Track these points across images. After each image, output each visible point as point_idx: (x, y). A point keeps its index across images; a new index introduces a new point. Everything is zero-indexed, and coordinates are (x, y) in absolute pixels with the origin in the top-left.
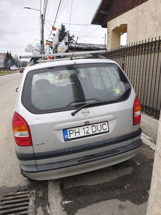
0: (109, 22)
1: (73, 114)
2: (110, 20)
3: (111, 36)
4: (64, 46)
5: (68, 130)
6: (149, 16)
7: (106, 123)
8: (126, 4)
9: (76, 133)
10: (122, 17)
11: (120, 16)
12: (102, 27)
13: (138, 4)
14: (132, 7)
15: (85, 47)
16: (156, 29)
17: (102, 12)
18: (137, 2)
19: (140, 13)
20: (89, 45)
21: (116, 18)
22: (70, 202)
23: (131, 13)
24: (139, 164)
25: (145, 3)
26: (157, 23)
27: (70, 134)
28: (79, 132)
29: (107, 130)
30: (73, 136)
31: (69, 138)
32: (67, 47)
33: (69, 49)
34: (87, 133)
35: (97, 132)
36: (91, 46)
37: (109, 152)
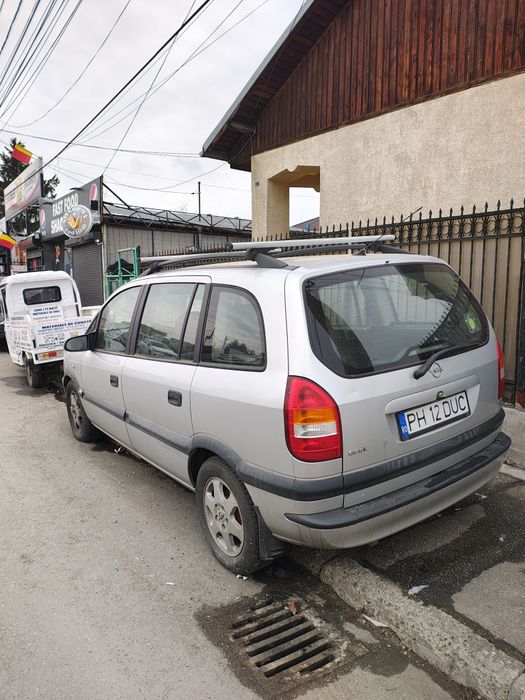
0: (257, 156)
1: (417, 376)
2: (262, 151)
3: (265, 193)
4: (87, 213)
5: (406, 414)
6: (384, 153)
7: (463, 394)
8: (313, 115)
9: (419, 419)
10: (302, 148)
11: (295, 144)
12: (232, 167)
13: (351, 121)
14: (334, 126)
15: (153, 218)
16: (406, 186)
17: (238, 126)
18: (347, 115)
19: (359, 145)
20: (164, 215)
21: (280, 149)
22: (422, 587)
23: (332, 140)
24: (484, 497)
25: (371, 120)
26: (409, 171)
27: (410, 423)
28: (424, 418)
29: (467, 410)
30: (415, 428)
31: (410, 433)
32: (96, 214)
33: (102, 224)
34: (437, 419)
35: (453, 416)
36: (170, 216)
37: (468, 461)
